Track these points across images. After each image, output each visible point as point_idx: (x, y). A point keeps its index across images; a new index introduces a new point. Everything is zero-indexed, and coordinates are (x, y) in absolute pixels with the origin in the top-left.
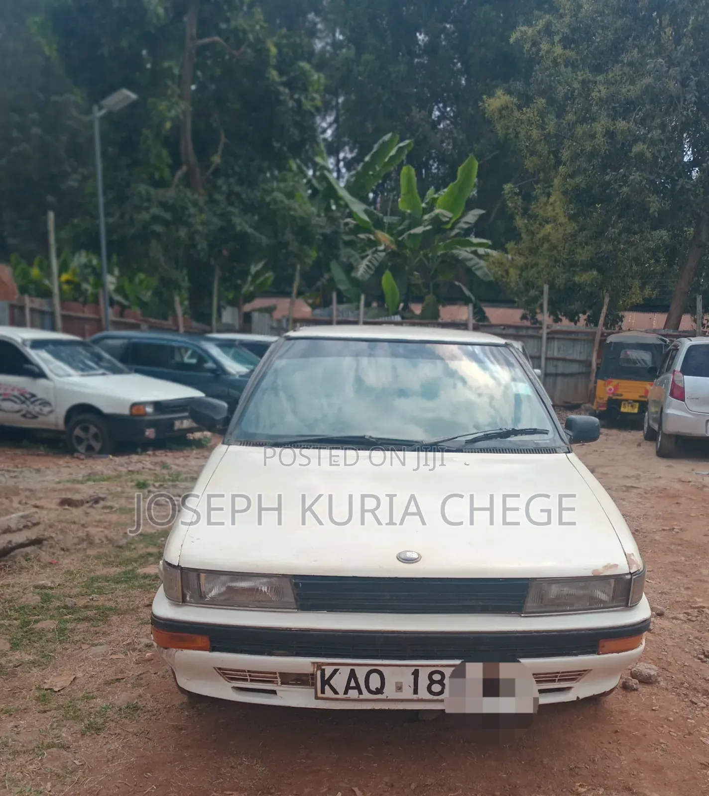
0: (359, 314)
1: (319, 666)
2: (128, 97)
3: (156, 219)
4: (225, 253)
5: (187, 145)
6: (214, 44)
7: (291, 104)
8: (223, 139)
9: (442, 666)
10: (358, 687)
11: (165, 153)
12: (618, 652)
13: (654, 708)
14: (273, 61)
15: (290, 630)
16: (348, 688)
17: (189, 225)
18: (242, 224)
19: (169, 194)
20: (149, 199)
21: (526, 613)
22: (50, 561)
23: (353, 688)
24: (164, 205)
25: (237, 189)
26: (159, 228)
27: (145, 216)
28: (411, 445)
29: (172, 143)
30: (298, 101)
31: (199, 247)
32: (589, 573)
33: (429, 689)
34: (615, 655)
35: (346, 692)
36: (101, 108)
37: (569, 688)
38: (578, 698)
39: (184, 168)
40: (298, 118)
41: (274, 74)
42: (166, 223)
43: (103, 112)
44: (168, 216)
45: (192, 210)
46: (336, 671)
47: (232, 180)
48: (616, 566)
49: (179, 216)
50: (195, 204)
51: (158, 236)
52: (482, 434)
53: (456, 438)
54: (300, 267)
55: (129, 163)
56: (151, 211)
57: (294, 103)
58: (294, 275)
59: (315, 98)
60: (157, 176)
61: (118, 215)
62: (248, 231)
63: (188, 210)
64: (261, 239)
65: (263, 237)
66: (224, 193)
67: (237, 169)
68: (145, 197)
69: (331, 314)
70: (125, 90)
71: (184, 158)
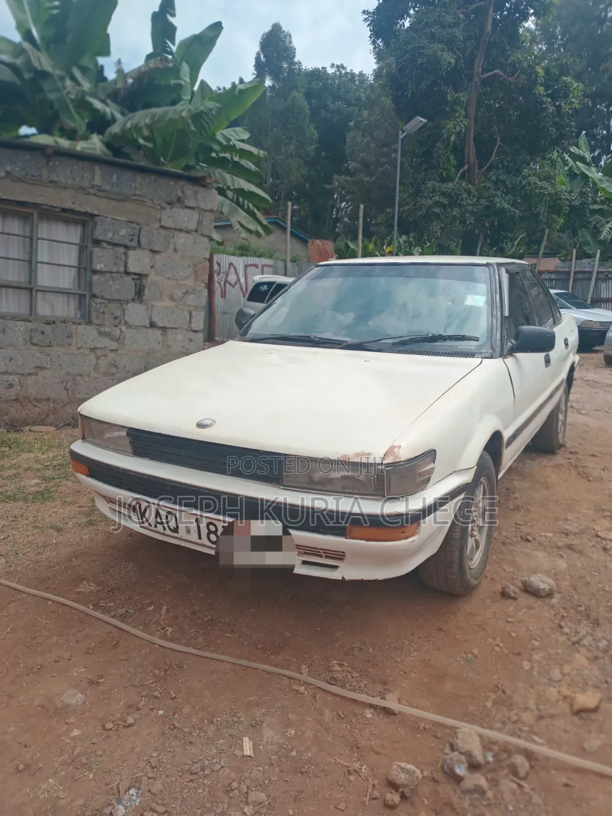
0: (594, 265)
2: (421, 121)
3: (437, 204)
4: (487, 224)
5: (470, 151)
6: (496, 75)
7: (551, 109)
8: (499, 142)
11: (452, 158)
14: (541, 80)
17: (461, 206)
18: (502, 203)
19: (450, 187)
20: (434, 191)
21: (285, 486)
24: (444, 194)
25: (502, 177)
26: (437, 210)
27: (429, 202)
29: (458, 150)
30: (559, 108)
31: (468, 222)
34: (364, 542)
36: (404, 132)
39: (466, 167)
40: (558, 120)
41: (541, 89)
42: (444, 206)
43: (405, 133)
44: (445, 201)
45: (465, 196)
47: (500, 171)
48: (370, 455)
49: (454, 200)
50: (469, 192)
51: (437, 216)
54: (549, 232)
55: (427, 167)
56: (433, 199)
57: (554, 109)
58: (542, 237)
59: (574, 102)
60: (445, 175)
61: (413, 203)
62: (506, 207)
63: (461, 195)
64: (515, 212)
65: (517, 211)
66: (493, 181)
67: (506, 163)
68: (431, 189)
69: (570, 267)
70: (418, 117)
71: (466, 160)
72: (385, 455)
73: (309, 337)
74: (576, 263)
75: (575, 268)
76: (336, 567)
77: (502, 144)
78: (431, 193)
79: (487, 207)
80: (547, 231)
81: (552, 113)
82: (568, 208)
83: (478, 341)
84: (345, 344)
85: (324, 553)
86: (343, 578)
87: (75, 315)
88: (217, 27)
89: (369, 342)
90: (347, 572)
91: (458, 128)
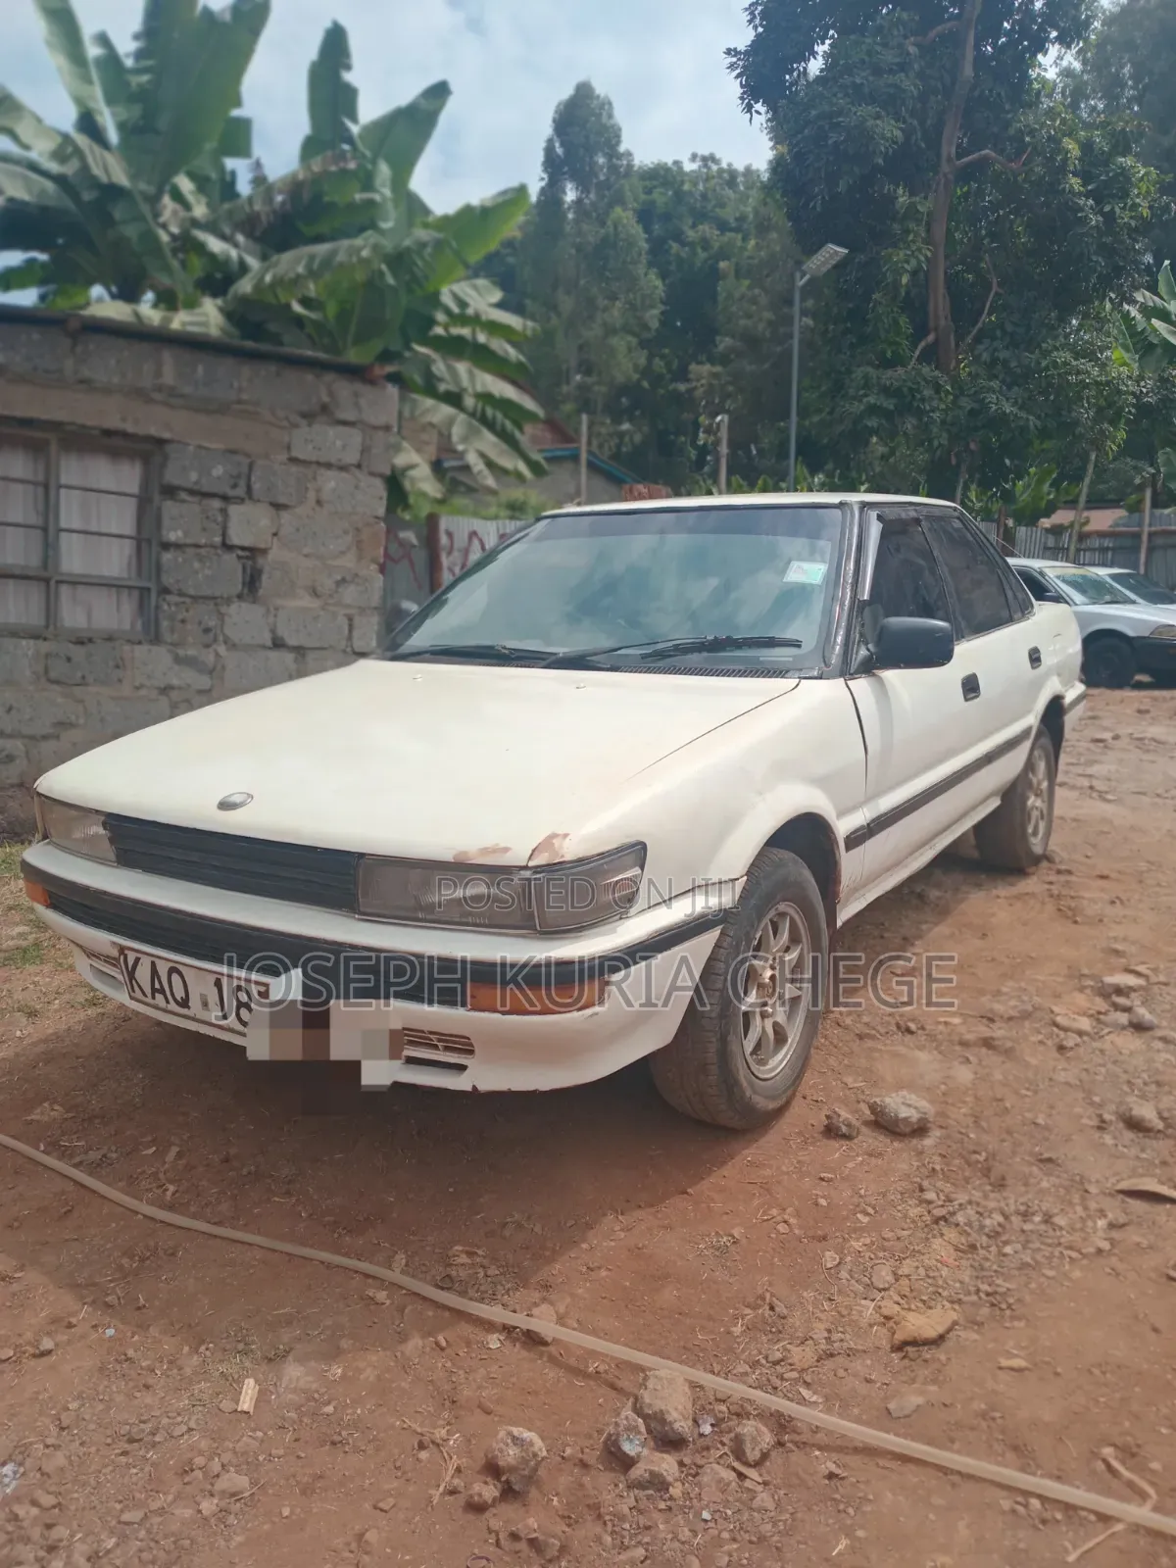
1: (122, 950)
2: (836, 252)
3: (873, 410)
4: (973, 446)
5: (940, 304)
6: (986, 158)
7: (1095, 220)
8: (995, 288)
11: (903, 320)
14: (1074, 163)
15: (105, 893)
17: (920, 413)
18: (1001, 403)
19: (893, 376)
20: (866, 386)
24: (886, 391)
25: (1003, 355)
26: (873, 422)
27: (857, 408)
29: (915, 305)
30: (1110, 218)
31: (935, 443)
32: (448, 857)
36: (804, 273)
39: (931, 338)
40: (1109, 240)
41: (1075, 182)
42: (888, 415)
43: (807, 277)
44: (889, 404)
45: (927, 392)
47: (996, 344)
48: (506, 850)
49: (906, 401)
50: (938, 388)
52: (671, 644)
53: (620, 649)
54: (1097, 456)
55: (854, 341)
56: (865, 400)
57: (1100, 219)
58: (1084, 469)
59: (1140, 205)
60: (889, 354)
61: (827, 410)
62: (1008, 411)
63: (920, 392)
64: (1028, 419)
65: (1031, 418)
66: (985, 363)
67: (1009, 328)
68: (862, 382)
69: (1140, 524)
70: (830, 245)
71: (932, 324)
72: (534, 851)
73: (491, 648)
74: (1152, 515)
75: (1150, 525)
76: (462, 1068)
77: (1001, 291)
78: (863, 388)
79: (972, 413)
80: (1093, 457)
81: (1097, 227)
82: (1133, 411)
83: (799, 646)
84: (553, 658)
85: (439, 1040)
86: (474, 1087)
87: (133, 625)
88: (439, 92)
89: (595, 654)
90: (483, 1076)
91: (913, 262)
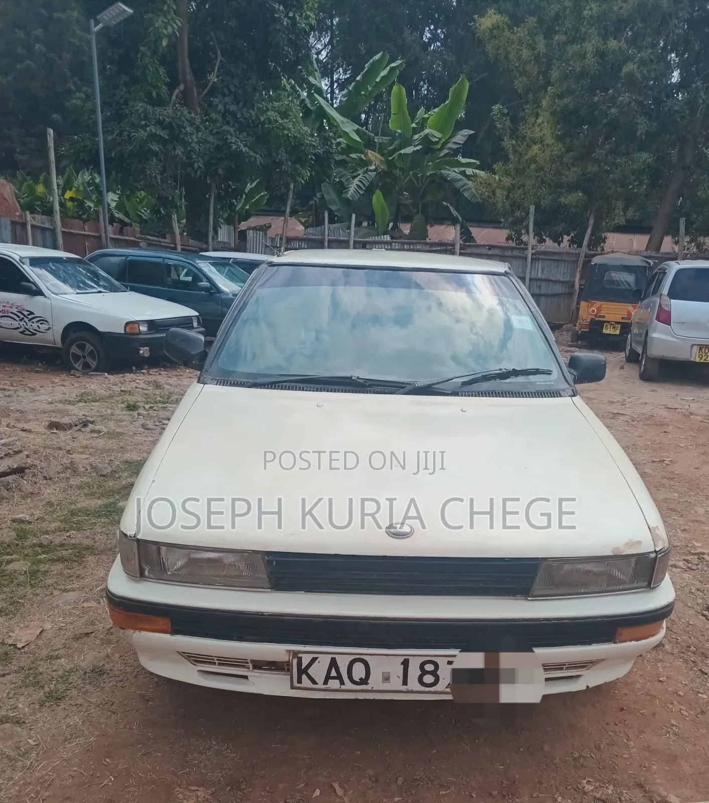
0: (350, 234)
1: (295, 654)
2: (124, 10)
3: (153, 137)
4: (220, 171)
5: (185, 64)
7: (286, 21)
8: (220, 58)
9: (435, 656)
10: (339, 677)
11: (162, 71)
12: (637, 640)
13: (661, 679)
15: (262, 614)
16: (328, 678)
17: (185, 144)
18: (239, 143)
19: (167, 113)
20: (146, 118)
21: (533, 596)
22: (31, 490)
23: (334, 678)
24: (160, 123)
25: (233, 108)
26: (155, 147)
27: (143, 134)
28: (403, 388)
29: (169, 61)
30: (293, 19)
31: (196, 166)
32: (608, 552)
33: (420, 680)
35: (326, 683)
36: (97, 23)
37: (578, 676)
38: (588, 687)
39: (182, 87)
40: (292, 37)
42: (163, 142)
43: (100, 26)
44: (164, 134)
45: (189, 129)
46: (314, 660)
47: (227, 99)
48: (639, 543)
49: (175, 134)
50: (192, 123)
51: (156, 154)
52: (480, 375)
53: (452, 379)
54: (294, 186)
55: (128, 80)
56: (148, 129)
57: (289, 21)
58: (287, 194)
59: (309, 17)
60: (154, 94)
61: (116, 132)
62: (244, 150)
63: (185, 128)
64: (256, 158)
65: (258, 156)
66: (220, 112)
67: (233, 89)
68: (142, 115)
69: (323, 234)
70: (120, 4)
71: (180, 77)
72: (653, 540)
73: (350, 378)
74: (329, 229)
75: (328, 236)
77: (224, 60)
78: (143, 120)
79: (217, 148)
80: (292, 187)
81: (286, 27)
82: (314, 158)
84: (408, 388)
91: (170, 29)
